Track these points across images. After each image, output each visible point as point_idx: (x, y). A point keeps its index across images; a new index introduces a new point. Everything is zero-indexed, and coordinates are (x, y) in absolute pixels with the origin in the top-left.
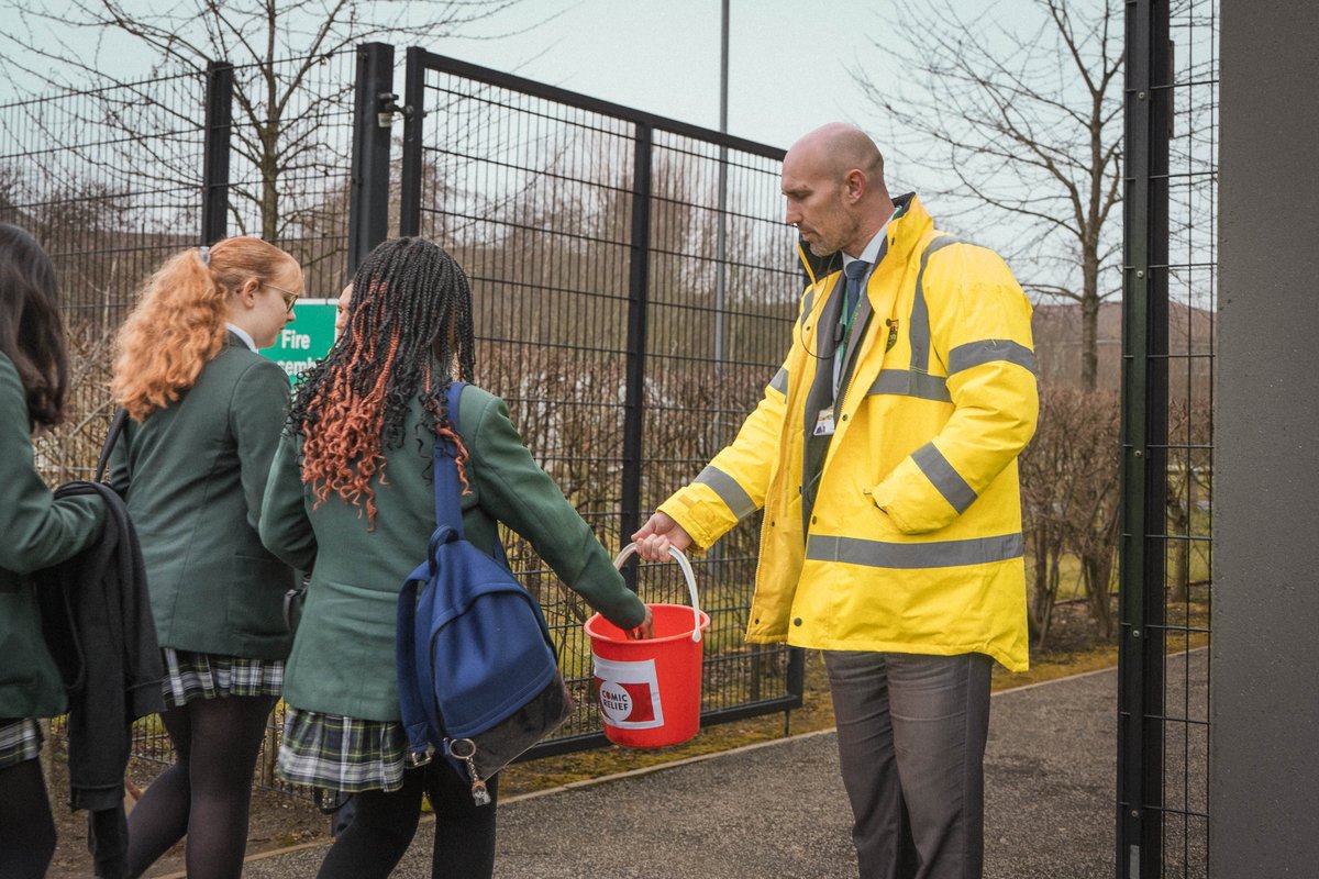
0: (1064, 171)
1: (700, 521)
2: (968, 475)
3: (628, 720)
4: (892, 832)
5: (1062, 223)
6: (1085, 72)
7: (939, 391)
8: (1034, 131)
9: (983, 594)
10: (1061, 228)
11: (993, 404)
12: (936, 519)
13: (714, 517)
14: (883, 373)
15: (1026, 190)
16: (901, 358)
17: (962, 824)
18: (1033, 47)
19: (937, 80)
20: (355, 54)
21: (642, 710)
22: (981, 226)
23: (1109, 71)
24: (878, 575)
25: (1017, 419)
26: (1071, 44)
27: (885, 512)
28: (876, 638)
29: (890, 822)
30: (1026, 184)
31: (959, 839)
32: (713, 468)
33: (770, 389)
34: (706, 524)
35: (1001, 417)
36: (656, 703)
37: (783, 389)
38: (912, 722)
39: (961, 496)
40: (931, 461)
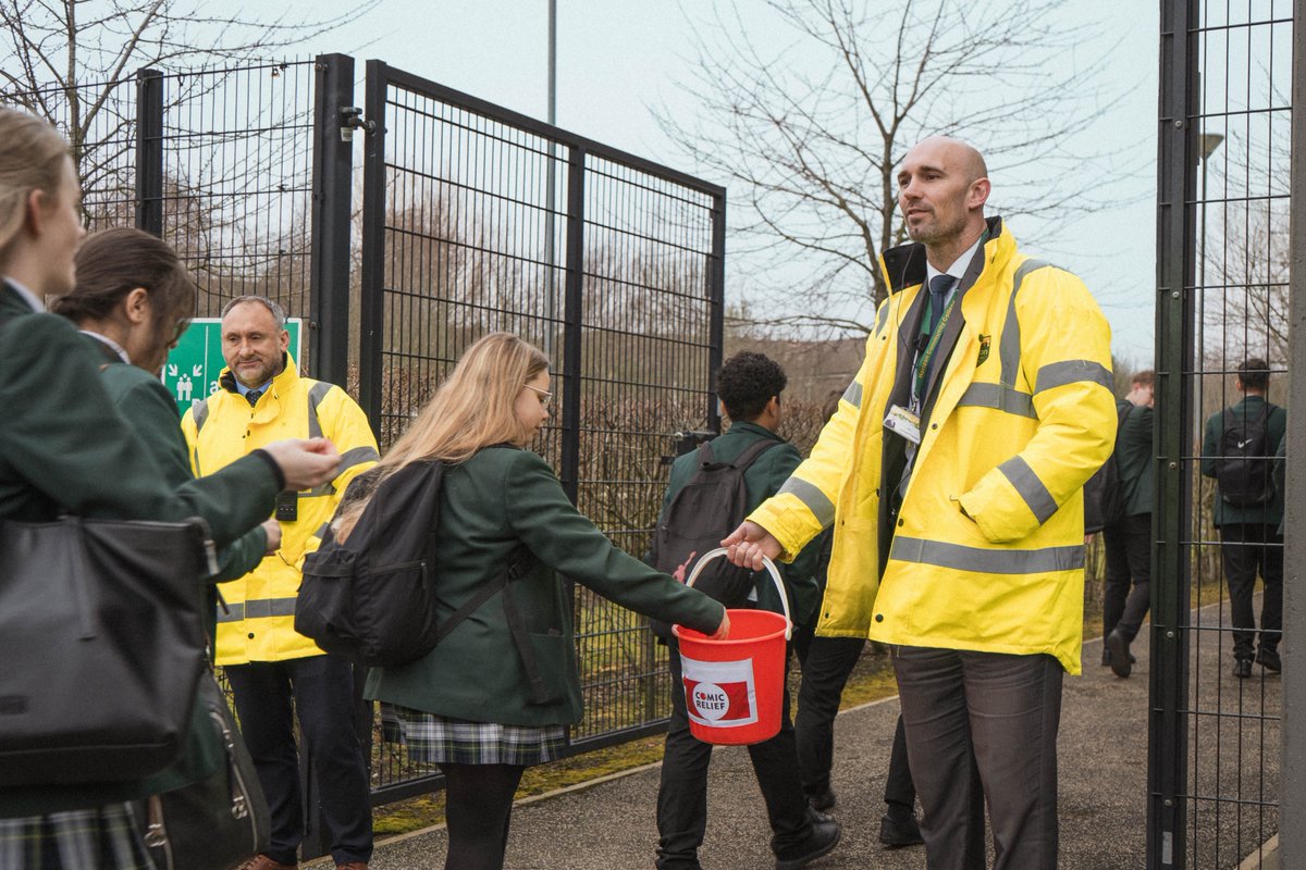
0: (858, 211)
1: (789, 529)
2: (1054, 490)
3: (724, 718)
4: (961, 824)
5: (854, 259)
6: (876, 115)
7: (1027, 408)
8: (827, 172)
9: (1054, 599)
10: (853, 264)
11: (1083, 423)
12: (1020, 530)
13: (801, 524)
14: (973, 386)
15: (823, 228)
16: (992, 372)
17: (1039, 812)
18: (824, 89)
19: (739, 120)
20: (313, 66)
21: (738, 708)
22: (775, 262)
23: (899, 115)
24: (961, 578)
25: (1101, 439)
26: (864, 88)
27: (975, 522)
28: (953, 637)
29: (960, 815)
30: (824, 222)
31: (1037, 825)
32: (796, 480)
33: (843, 403)
34: (793, 532)
35: (1088, 435)
36: (752, 700)
37: (856, 403)
38: (993, 718)
39: (1044, 507)
40: (1018, 473)
